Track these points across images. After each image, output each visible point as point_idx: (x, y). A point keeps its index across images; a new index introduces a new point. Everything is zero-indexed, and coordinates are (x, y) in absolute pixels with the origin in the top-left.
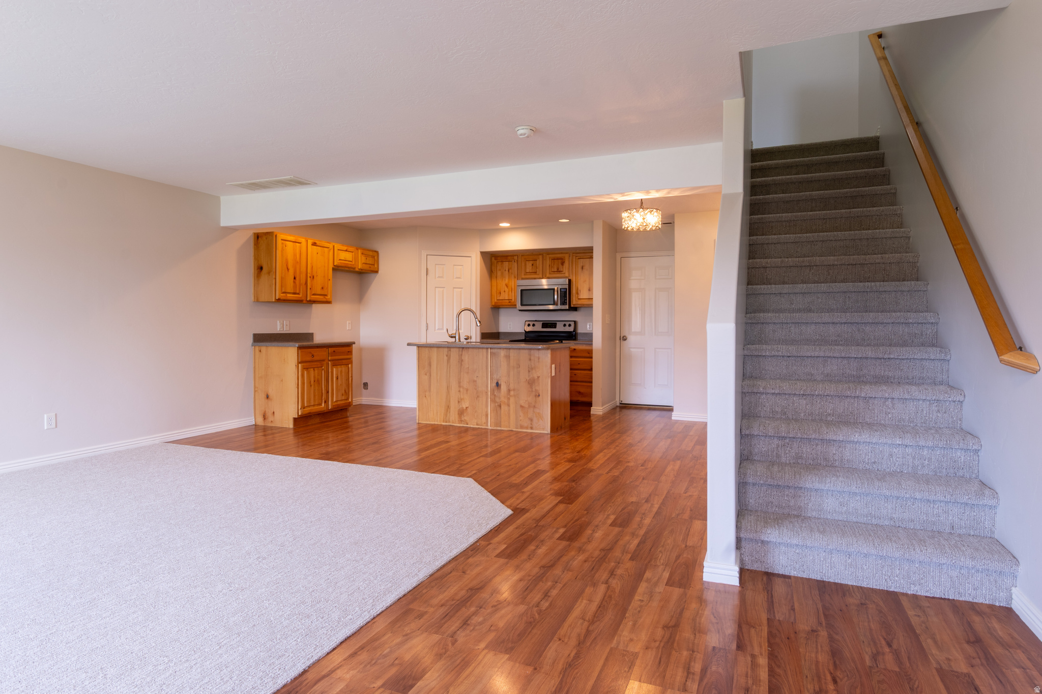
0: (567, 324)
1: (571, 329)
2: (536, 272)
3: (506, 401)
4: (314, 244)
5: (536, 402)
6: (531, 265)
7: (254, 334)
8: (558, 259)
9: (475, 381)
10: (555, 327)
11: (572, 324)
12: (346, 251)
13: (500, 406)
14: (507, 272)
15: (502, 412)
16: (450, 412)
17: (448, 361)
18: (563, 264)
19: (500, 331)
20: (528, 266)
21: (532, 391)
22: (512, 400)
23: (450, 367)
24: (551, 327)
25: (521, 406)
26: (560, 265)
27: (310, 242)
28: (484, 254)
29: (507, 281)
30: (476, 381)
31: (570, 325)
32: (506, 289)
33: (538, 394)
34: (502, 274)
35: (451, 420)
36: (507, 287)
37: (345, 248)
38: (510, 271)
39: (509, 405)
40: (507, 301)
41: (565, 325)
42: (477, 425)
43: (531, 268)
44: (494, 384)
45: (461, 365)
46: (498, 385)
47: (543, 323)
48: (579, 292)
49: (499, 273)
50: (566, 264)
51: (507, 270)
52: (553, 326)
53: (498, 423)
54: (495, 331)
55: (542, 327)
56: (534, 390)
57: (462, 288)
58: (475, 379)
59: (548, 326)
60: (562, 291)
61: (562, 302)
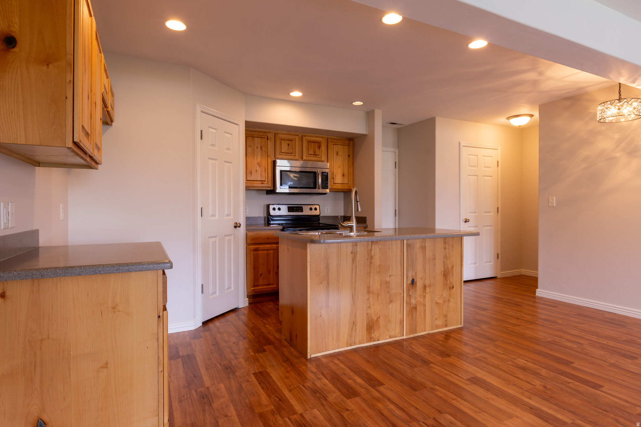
0: (313, 208)
1: (317, 213)
2: (291, 153)
3: (422, 300)
5: (450, 295)
6: (287, 144)
8: (314, 142)
9: (387, 283)
10: (302, 211)
11: (318, 208)
13: (415, 308)
14: (259, 149)
15: (418, 314)
16: (356, 330)
17: (353, 261)
18: (319, 147)
20: (283, 146)
21: (447, 284)
22: (428, 296)
23: (356, 269)
24: (297, 211)
25: (437, 303)
26: (317, 149)
28: (248, 124)
29: (259, 159)
30: (389, 283)
31: (316, 209)
33: (452, 286)
34: (253, 151)
35: (357, 341)
36: (260, 166)
39: (424, 305)
40: (260, 182)
41: (311, 209)
42: (390, 338)
43: (287, 148)
44: (410, 282)
45: (371, 263)
46: (413, 282)
47: (288, 207)
48: (334, 177)
49: (249, 150)
50: (323, 148)
52: (299, 210)
53: (413, 329)
55: (289, 211)
56: (448, 282)
57: (231, 163)
58: (388, 279)
59: (295, 210)
60: (323, 174)
61: (324, 186)
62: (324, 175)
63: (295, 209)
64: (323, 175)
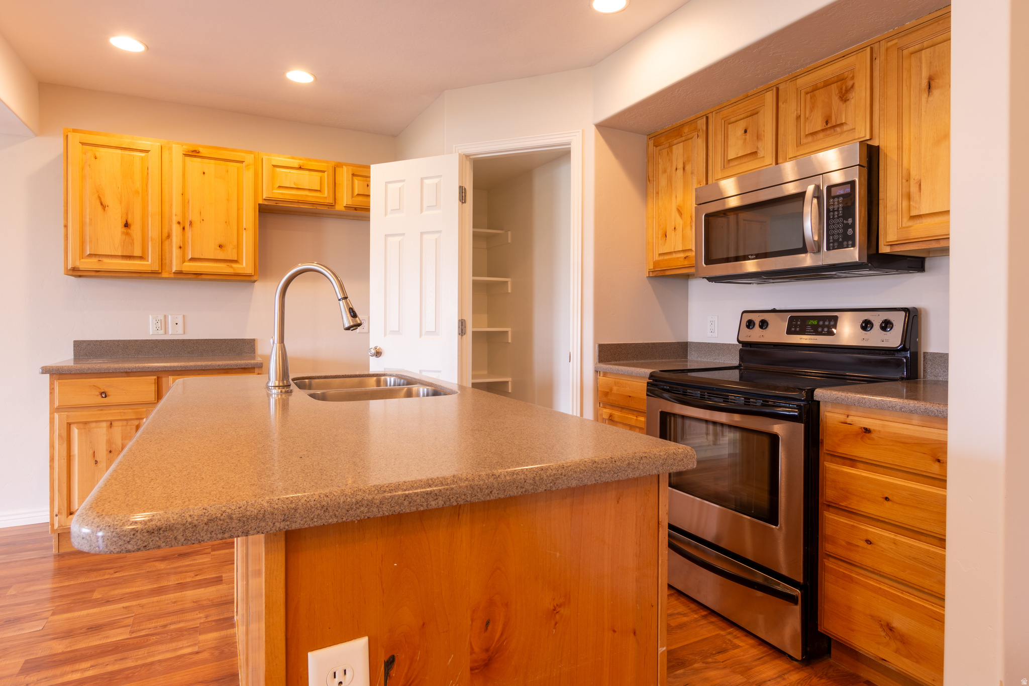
0: (877, 319)
1: (893, 339)
2: (755, 153)
4: (193, 154)
6: (740, 132)
7: (75, 342)
8: (827, 84)
10: (831, 332)
11: (899, 321)
12: (300, 168)
18: (844, 97)
19: (690, 340)
20: (732, 141)
24: (816, 331)
27: (177, 151)
28: (605, 128)
31: (886, 325)
32: (679, 222)
34: (670, 180)
36: (681, 214)
37: (295, 163)
38: (688, 168)
40: (682, 255)
41: (867, 326)
43: (741, 143)
47: (791, 319)
49: (663, 181)
51: (680, 166)
52: (823, 326)
54: (669, 337)
55: (789, 332)
59: (809, 328)
60: (833, 194)
61: (836, 237)
62: (838, 197)
63: (813, 326)
64: (834, 198)
